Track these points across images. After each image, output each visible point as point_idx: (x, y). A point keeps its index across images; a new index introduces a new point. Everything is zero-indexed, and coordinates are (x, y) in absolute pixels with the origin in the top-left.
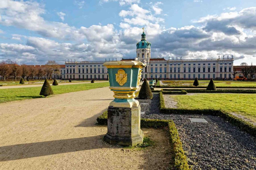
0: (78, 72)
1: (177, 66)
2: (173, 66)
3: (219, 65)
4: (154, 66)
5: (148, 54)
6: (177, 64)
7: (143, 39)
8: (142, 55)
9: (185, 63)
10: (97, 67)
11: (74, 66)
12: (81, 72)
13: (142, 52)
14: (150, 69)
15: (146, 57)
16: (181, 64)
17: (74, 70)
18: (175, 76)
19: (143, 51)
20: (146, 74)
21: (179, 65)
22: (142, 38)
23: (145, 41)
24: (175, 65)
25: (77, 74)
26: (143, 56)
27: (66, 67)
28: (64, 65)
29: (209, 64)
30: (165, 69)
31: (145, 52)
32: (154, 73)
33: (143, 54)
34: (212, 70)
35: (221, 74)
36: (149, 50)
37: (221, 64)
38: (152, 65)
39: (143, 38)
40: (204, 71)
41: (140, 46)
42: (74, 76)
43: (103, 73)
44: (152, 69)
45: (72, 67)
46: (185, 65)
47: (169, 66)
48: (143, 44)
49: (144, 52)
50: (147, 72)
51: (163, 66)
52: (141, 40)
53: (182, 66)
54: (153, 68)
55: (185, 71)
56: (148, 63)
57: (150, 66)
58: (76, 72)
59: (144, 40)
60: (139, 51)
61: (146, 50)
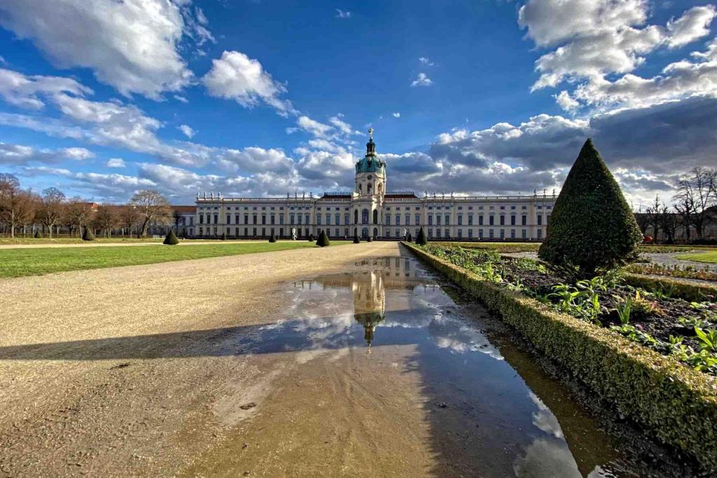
0: (225, 222)
1: (443, 210)
2: (435, 210)
3: (536, 210)
4: (393, 211)
5: (380, 186)
6: (435, 206)
7: (370, 153)
8: (366, 187)
9: (460, 205)
10: (268, 211)
11: (216, 208)
12: (233, 220)
13: (367, 181)
14: (385, 217)
15: (376, 192)
16: (452, 206)
17: (216, 217)
18: (439, 232)
19: (369, 178)
20: (375, 229)
21: (447, 208)
22: (368, 151)
23: (374, 157)
24: (439, 208)
25: (223, 225)
26: (369, 190)
27: (198, 211)
28: (195, 207)
29: (513, 208)
30: (418, 217)
31: (375, 180)
32: (393, 226)
33: (370, 186)
34: (519, 221)
35: (540, 229)
36: (382, 176)
37: (540, 208)
38: (388, 209)
39: (371, 151)
40: (502, 223)
41: (364, 166)
42: (216, 230)
43: (281, 224)
44: (388, 217)
45: (212, 211)
46: (460, 208)
47: (426, 210)
48: (370, 163)
49: (371, 181)
50: (378, 222)
51: (413, 211)
52: (366, 156)
53: (453, 212)
54: (390, 214)
55: (460, 224)
56: (381, 204)
57: (385, 212)
58: (220, 221)
59: (372, 155)
60: (362, 177)
61: (377, 177)
